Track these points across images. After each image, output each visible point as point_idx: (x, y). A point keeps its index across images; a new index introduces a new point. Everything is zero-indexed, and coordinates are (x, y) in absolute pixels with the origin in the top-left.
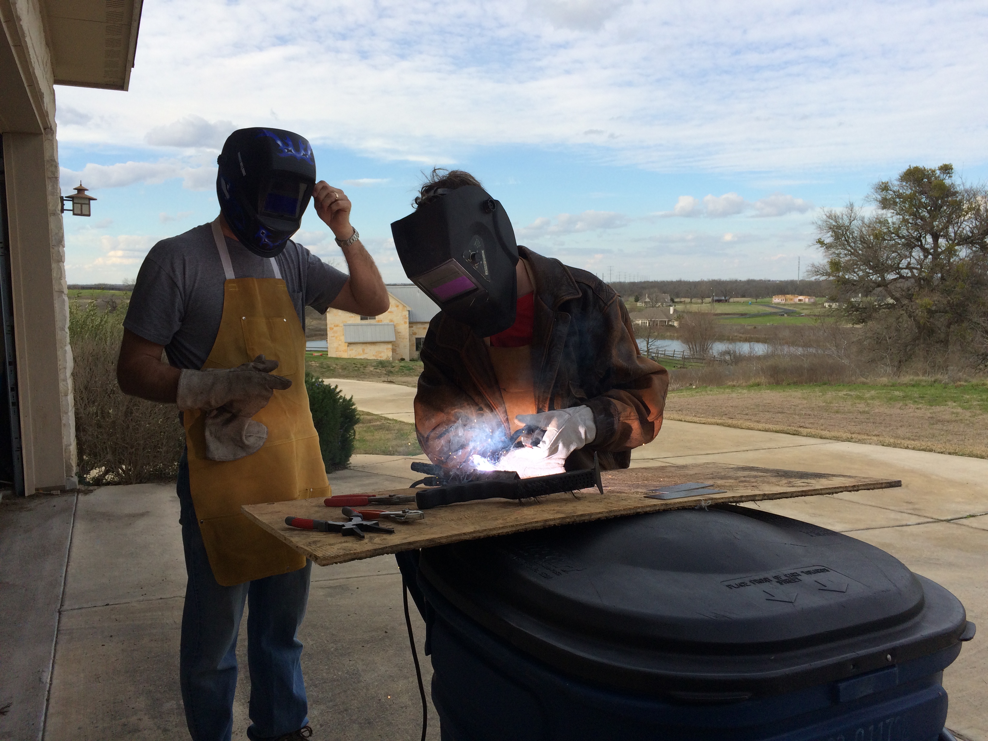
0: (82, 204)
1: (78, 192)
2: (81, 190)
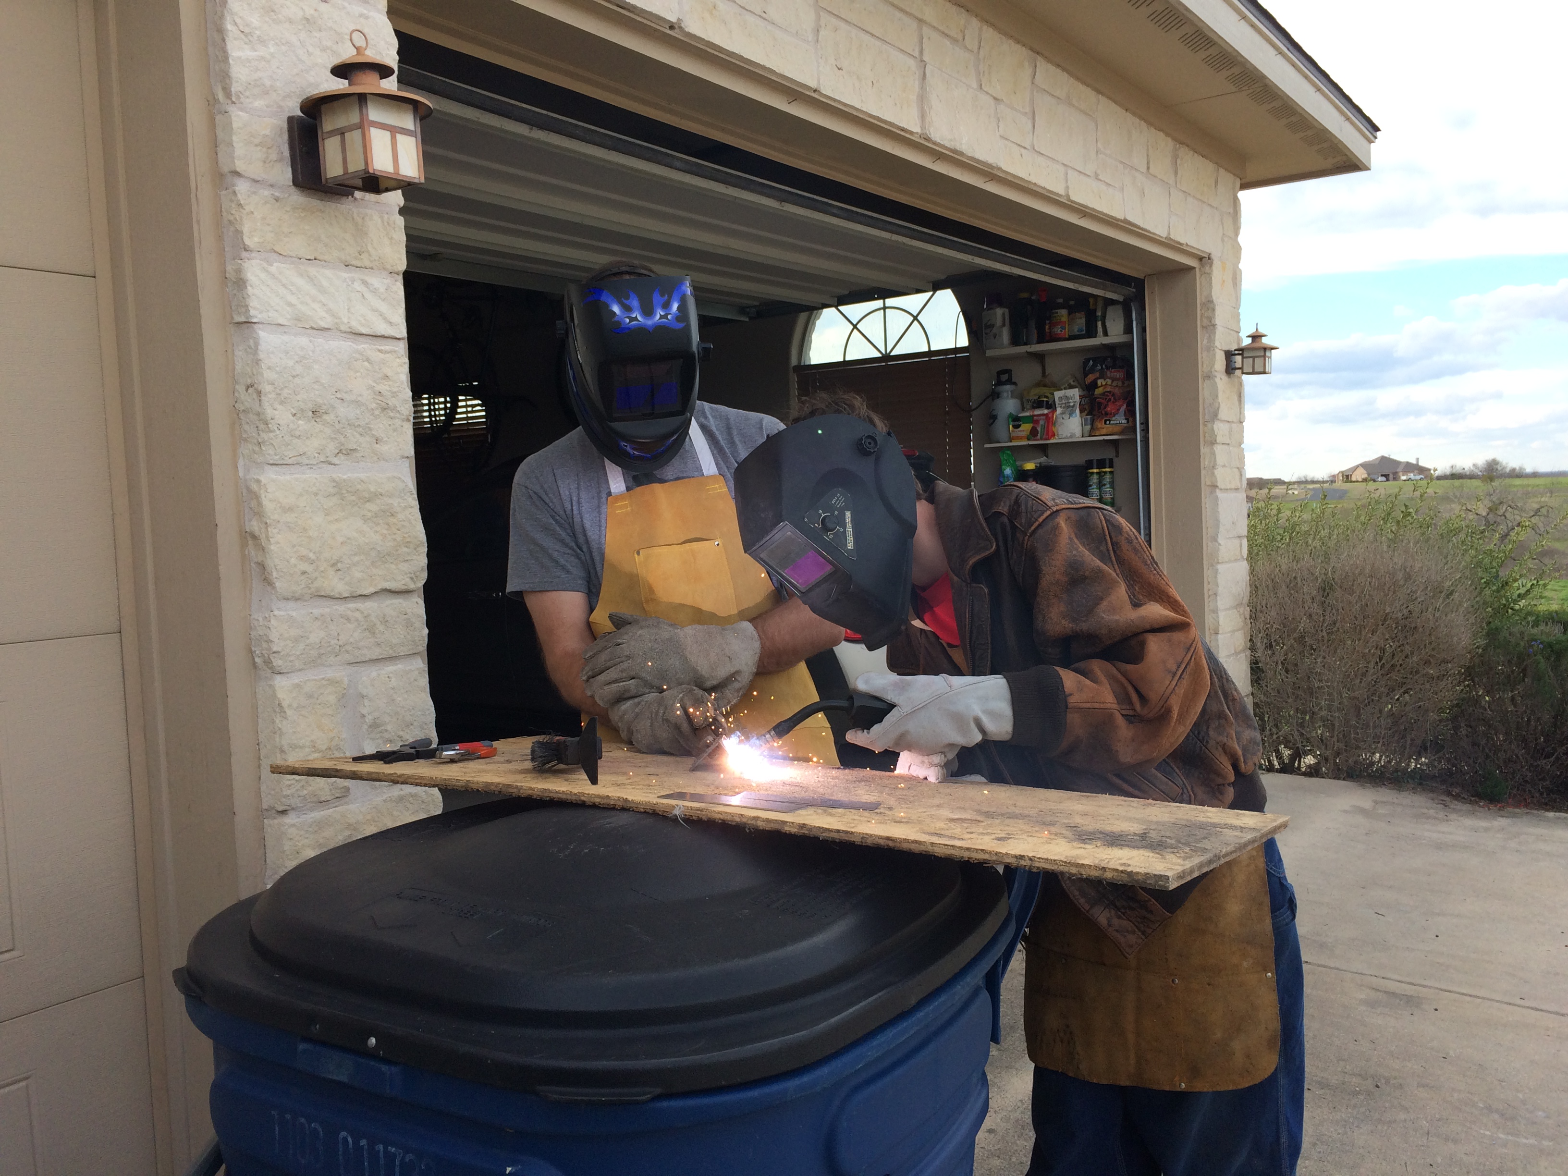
0: (1254, 358)
1: (1253, 341)
2: (1256, 337)
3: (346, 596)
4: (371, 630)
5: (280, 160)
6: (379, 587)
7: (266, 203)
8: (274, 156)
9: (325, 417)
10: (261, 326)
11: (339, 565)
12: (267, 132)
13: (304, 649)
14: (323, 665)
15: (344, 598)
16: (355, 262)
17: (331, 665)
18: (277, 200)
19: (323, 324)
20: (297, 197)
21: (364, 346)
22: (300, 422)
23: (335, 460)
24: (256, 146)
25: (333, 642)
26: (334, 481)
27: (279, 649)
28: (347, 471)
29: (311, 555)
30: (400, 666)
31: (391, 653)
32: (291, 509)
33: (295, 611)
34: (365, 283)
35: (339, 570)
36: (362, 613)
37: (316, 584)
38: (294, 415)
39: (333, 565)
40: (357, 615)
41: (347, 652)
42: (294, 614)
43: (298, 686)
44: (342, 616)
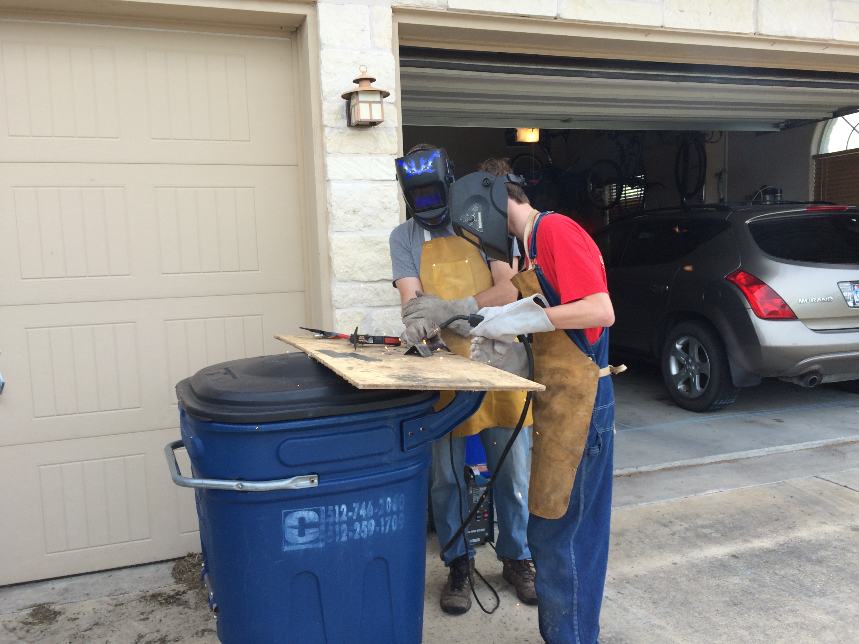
3: (366, 281)
4: (378, 294)
5: (342, 118)
6: (381, 278)
7: (336, 135)
8: (339, 117)
9: (359, 213)
10: (333, 181)
11: (363, 269)
12: (337, 108)
13: (347, 300)
14: (356, 306)
15: (365, 282)
16: (373, 152)
17: (359, 307)
18: (341, 133)
19: (359, 178)
20: (349, 131)
21: (377, 185)
22: (348, 216)
23: (363, 229)
24: (333, 114)
25: (360, 298)
26: (362, 237)
27: (337, 300)
28: (368, 234)
29: (350, 265)
30: (390, 309)
31: (386, 304)
32: (343, 248)
33: (344, 286)
34: (377, 160)
35: (363, 271)
36: (374, 288)
37: (352, 276)
38: (345, 213)
39: (361, 269)
40: (371, 288)
41: (367, 302)
42: (344, 287)
43: (344, 313)
44: (364, 289)
